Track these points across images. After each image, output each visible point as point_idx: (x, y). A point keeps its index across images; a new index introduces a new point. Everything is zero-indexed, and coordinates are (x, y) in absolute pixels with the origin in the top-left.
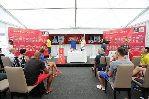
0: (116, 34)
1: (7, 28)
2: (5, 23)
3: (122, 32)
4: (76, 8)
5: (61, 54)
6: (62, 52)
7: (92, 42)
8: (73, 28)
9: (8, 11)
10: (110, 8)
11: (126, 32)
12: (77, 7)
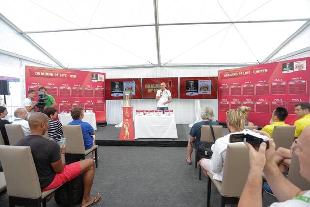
0: (245, 76)
1: (24, 68)
2: (20, 59)
3: (258, 72)
4: (157, 25)
5: (127, 120)
6: (128, 116)
7: (195, 94)
8: (155, 66)
9: (28, 34)
10: (230, 21)
11: (266, 71)
12: (160, 22)
